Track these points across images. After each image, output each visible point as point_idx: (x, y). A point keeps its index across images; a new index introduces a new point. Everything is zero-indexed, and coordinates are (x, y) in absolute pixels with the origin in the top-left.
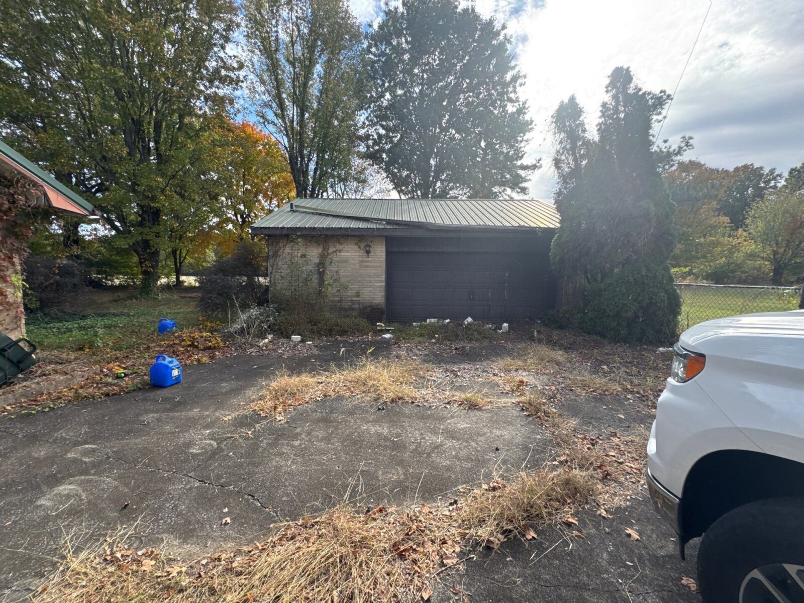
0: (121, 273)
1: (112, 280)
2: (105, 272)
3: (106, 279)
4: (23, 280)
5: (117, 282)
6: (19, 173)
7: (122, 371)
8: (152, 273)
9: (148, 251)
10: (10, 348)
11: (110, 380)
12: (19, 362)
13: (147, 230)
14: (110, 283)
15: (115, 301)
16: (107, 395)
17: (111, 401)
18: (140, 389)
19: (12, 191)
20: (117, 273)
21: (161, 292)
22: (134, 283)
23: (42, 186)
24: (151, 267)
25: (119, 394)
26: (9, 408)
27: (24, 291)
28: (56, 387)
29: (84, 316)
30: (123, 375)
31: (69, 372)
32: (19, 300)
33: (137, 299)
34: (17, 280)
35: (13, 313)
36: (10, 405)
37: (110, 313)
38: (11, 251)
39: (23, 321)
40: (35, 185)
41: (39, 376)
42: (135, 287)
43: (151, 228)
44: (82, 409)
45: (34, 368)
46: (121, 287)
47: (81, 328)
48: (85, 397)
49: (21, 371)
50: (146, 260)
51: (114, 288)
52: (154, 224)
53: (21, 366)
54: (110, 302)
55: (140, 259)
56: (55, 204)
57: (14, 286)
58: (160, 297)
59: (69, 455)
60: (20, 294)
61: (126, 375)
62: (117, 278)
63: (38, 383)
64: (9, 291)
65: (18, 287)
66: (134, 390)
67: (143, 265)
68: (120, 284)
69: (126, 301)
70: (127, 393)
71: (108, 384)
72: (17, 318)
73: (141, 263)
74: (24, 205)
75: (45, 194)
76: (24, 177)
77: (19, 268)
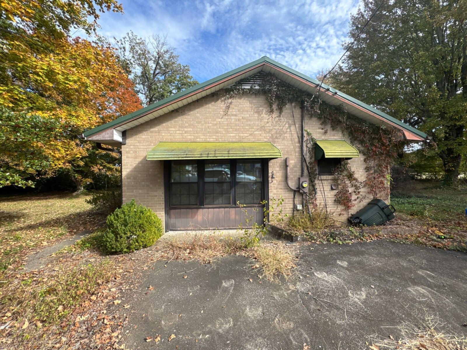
0: (427, 172)
1: (420, 176)
2: (416, 171)
3: (417, 175)
4: (391, 177)
5: (424, 177)
6: (394, 127)
7: (442, 234)
8: (454, 171)
9: (451, 156)
10: (386, 208)
11: (435, 238)
12: (388, 215)
13: (451, 142)
14: (419, 177)
15: (425, 189)
16: (435, 246)
17: (438, 251)
18: (458, 251)
19: (390, 136)
20: (424, 172)
21: (460, 184)
22: (436, 177)
23: (402, 131)
24: (453, 167)
25: (443, 249)
26: (385, 236)
27: (391, 182)
28: (405, 233)
29: (409, 196)
30: (443, 237)
31: (410, 226)
32: (389, 186)
33: (440, 188)
34: (388, 177)
35: (386, 192)
36: (386, 234)
37: (424, 196)
38: (387, 164)
39: (389, 197)
40: (400, 130)
41: (396, 225)
42: (437, 180)
43: (454, 140)
44: (421, 249)
45: (393, 220)
46: (426, 180)
47: (409, 203)
48: (421, 243)
49: (389, 220)
50: (449, 162)
51: (422, 181)
52: (457, 136)
53: (389, 217)
54: (422, 189)
55: (444, 162)
56: (408, 138)
57: (387, 180)
58: (460, 187)
59: (419, 272)
60: (389, 184)
61: (445, 238)
62: (424, 175)
63: (396, 228)
64: (385, 182)
65: (389, 180)
66: (454, 250)
67: (447, 166)
68: (426, 178)
69: (432, 189)
70: (449, 250)
71: (433, 240)
72: (387, 194)
73: (445, 165)
74: (395, 141)
75: (404, 134)
76: (395, 128)
77: (389, 171)
